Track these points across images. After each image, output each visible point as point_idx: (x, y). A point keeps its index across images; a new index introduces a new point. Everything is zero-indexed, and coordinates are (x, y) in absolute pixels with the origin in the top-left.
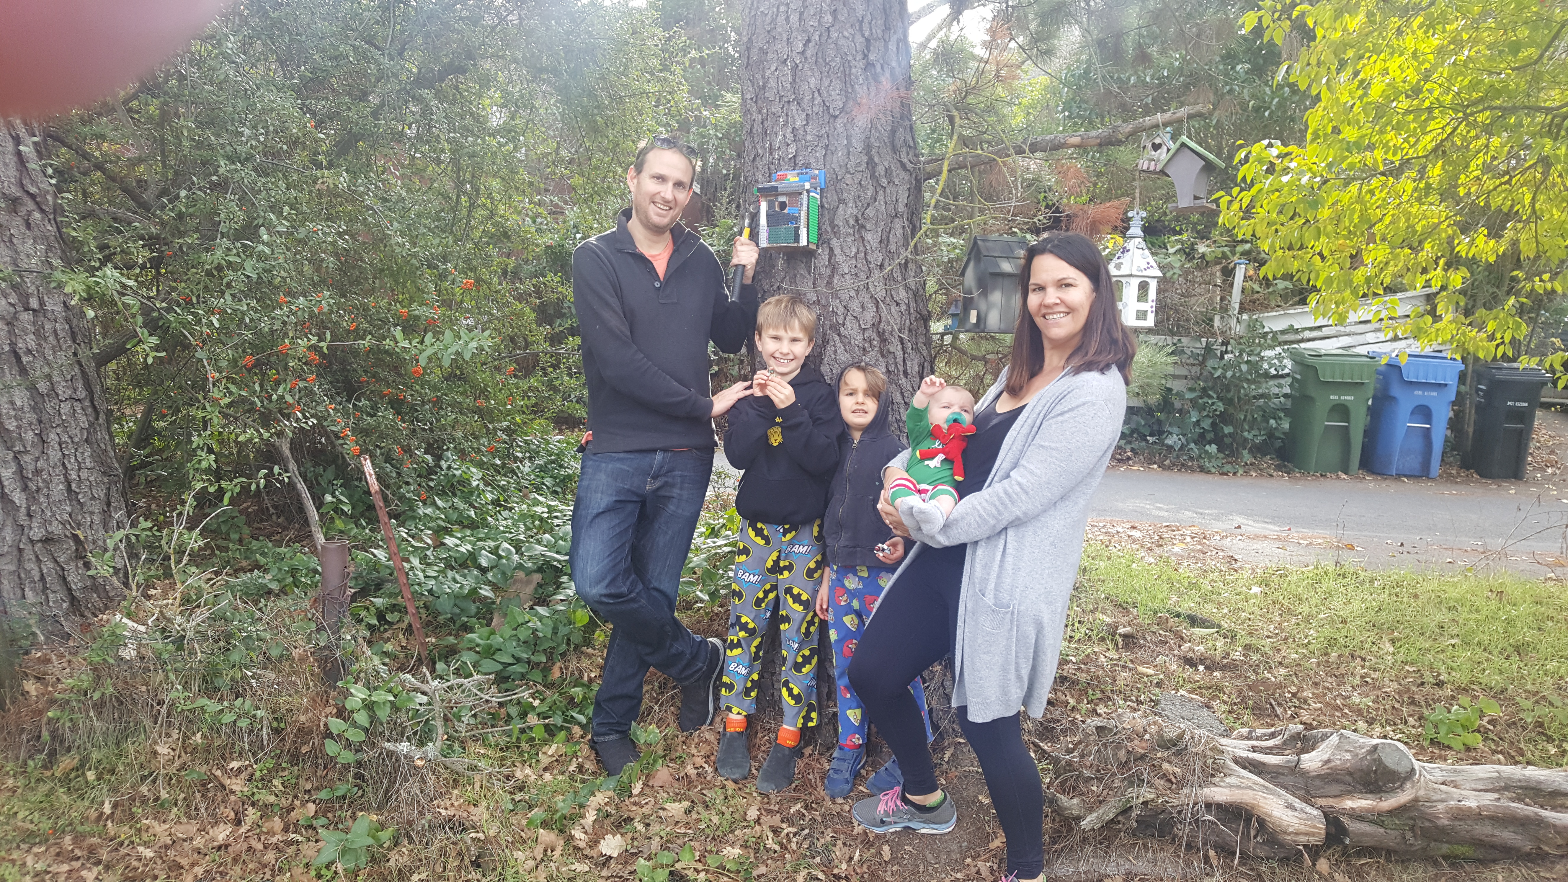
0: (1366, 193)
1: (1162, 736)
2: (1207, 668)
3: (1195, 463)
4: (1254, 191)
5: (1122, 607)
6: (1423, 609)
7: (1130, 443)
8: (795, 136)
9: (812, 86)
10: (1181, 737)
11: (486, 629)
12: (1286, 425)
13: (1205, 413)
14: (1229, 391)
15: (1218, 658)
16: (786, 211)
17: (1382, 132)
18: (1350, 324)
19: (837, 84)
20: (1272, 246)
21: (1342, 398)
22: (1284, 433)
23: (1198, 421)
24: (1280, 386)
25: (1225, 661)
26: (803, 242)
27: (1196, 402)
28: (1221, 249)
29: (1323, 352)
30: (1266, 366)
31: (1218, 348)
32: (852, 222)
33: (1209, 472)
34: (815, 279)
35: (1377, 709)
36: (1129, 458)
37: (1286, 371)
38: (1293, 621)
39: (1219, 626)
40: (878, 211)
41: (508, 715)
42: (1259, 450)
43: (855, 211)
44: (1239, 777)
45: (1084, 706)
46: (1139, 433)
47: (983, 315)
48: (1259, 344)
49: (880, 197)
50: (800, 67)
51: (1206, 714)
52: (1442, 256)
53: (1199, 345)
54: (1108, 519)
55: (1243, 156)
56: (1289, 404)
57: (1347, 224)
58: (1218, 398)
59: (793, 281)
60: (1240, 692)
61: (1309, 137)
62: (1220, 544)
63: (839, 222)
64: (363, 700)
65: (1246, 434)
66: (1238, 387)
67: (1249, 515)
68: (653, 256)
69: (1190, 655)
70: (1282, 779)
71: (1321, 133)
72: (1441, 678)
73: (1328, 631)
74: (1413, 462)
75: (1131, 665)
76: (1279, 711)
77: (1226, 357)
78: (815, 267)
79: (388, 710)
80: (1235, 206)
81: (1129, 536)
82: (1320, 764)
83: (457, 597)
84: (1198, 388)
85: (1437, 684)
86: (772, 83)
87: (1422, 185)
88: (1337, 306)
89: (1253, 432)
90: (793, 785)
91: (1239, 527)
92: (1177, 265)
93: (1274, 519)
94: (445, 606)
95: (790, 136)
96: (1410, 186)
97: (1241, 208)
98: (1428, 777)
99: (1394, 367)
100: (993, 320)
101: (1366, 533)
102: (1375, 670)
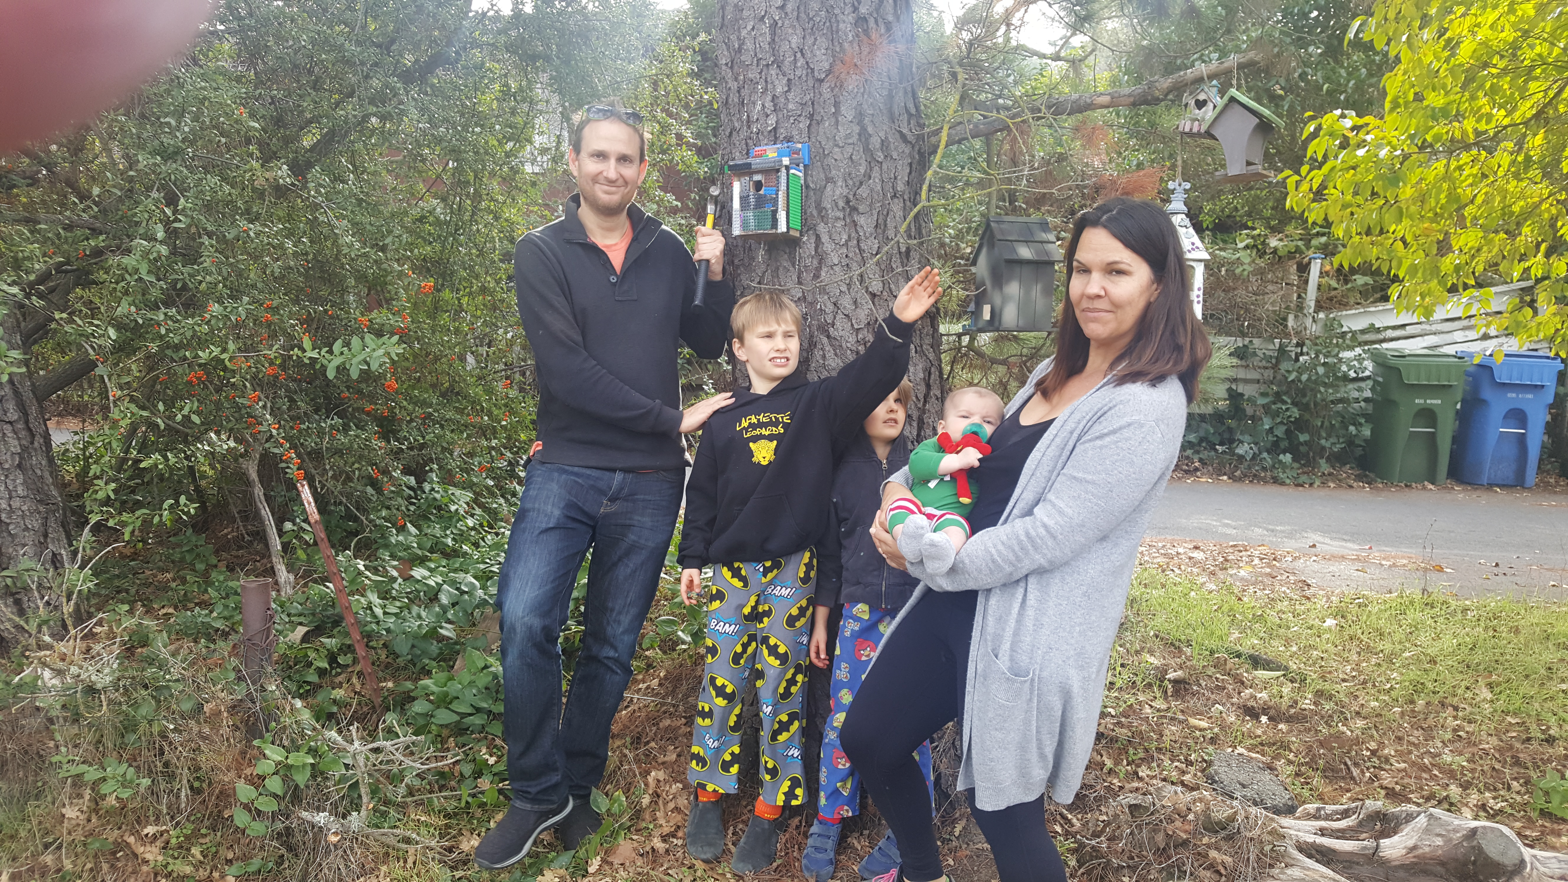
0: (1455, 170)
1: (1209, 817)
2: (1269, 719)
3: (1269, 473)
4: (1326, 169)
5: (1174, 647)
6: (1526, 646)
7: (1198, 452)
8: (775, 105)
9: (793, 46)
10: (1232, 819)
11: (446, 674)
12: (1367, 432)
13: (1279, 420)
14: (1304, 396)
15: (1284, 707)
16: (762, 192)
17: (1473, 98)
18: (1436, 322)
19: (823, 42)
20: (1347, 231)
21: (1428, 401)
22: (1365, 441)
23: (1271, 429)
24: (1360, 390)
25: (1293, 711)
26: (782, 228)
27: (1269, 408)
28: (1295, 243)
29: (1407, 352)
30: (1344, 368)
31: (1293, 350)
32: (841, 204)
33: (1283, 484)
34: (800, 273)
35: (1473, 771)
36: (1197, 469)
37: (1367, 373)
38: (1374, 661)
39: (1286, 668)
40: (872, 190)
41: (461, 774)
42: (1338, 459)
43: (845, 191)
44: (1304, 868)
45: (1124, 768)
46: (1208, 442)
47: (997, 310)
48: (1337, 344)
49: (876, 174)
50: (780, 24)
51: (1268, 777)
52: (1543, 241)
53: (1271, 347)
54: (1169, 537)
55: (1312, 129)
56: (1370, 408)
57: (1433, 204)
58: (1293, 403)
59: (776, 273)
60: (1310, 749)
61: (1387, 106)
62: (1291, 566)
63: (827, 204)
64: (278, 763)
65: (1323, 442)
66: (1315, 392)
67: (1324, 532)
68: (607, 246)
69: (1251, 703)
70: (1356, 870)
71: (1401, 101)
72: (1552, 732)
73: (1414, 674)
74: (1507, 471)
75: (1181, 717)
76: (1355, 772)
77: (1301, 358)
78: (800, 257)
79: (308, 773)
80: (1305, 187)
81: (1190, 558)
82: (1404, 852)
83: (416, 636)
84: (1270, 392)
85: (1547, 741)
86: (749, 45)
87: (1520, 159)
88: (1423, 298)
89: (1332, 440)
90: (775, 865)
91: (1314, 546)
92: (1247, 260)
93: (1354, 536)
94: (402, 647)
95: (769, 105)
96: (1506, 160)
97: (1311, 189)
98: (1542, 869)
99: (1485, 369)
100: (1010, 316)
101: (1456, 551)
102: (1470, 722)
